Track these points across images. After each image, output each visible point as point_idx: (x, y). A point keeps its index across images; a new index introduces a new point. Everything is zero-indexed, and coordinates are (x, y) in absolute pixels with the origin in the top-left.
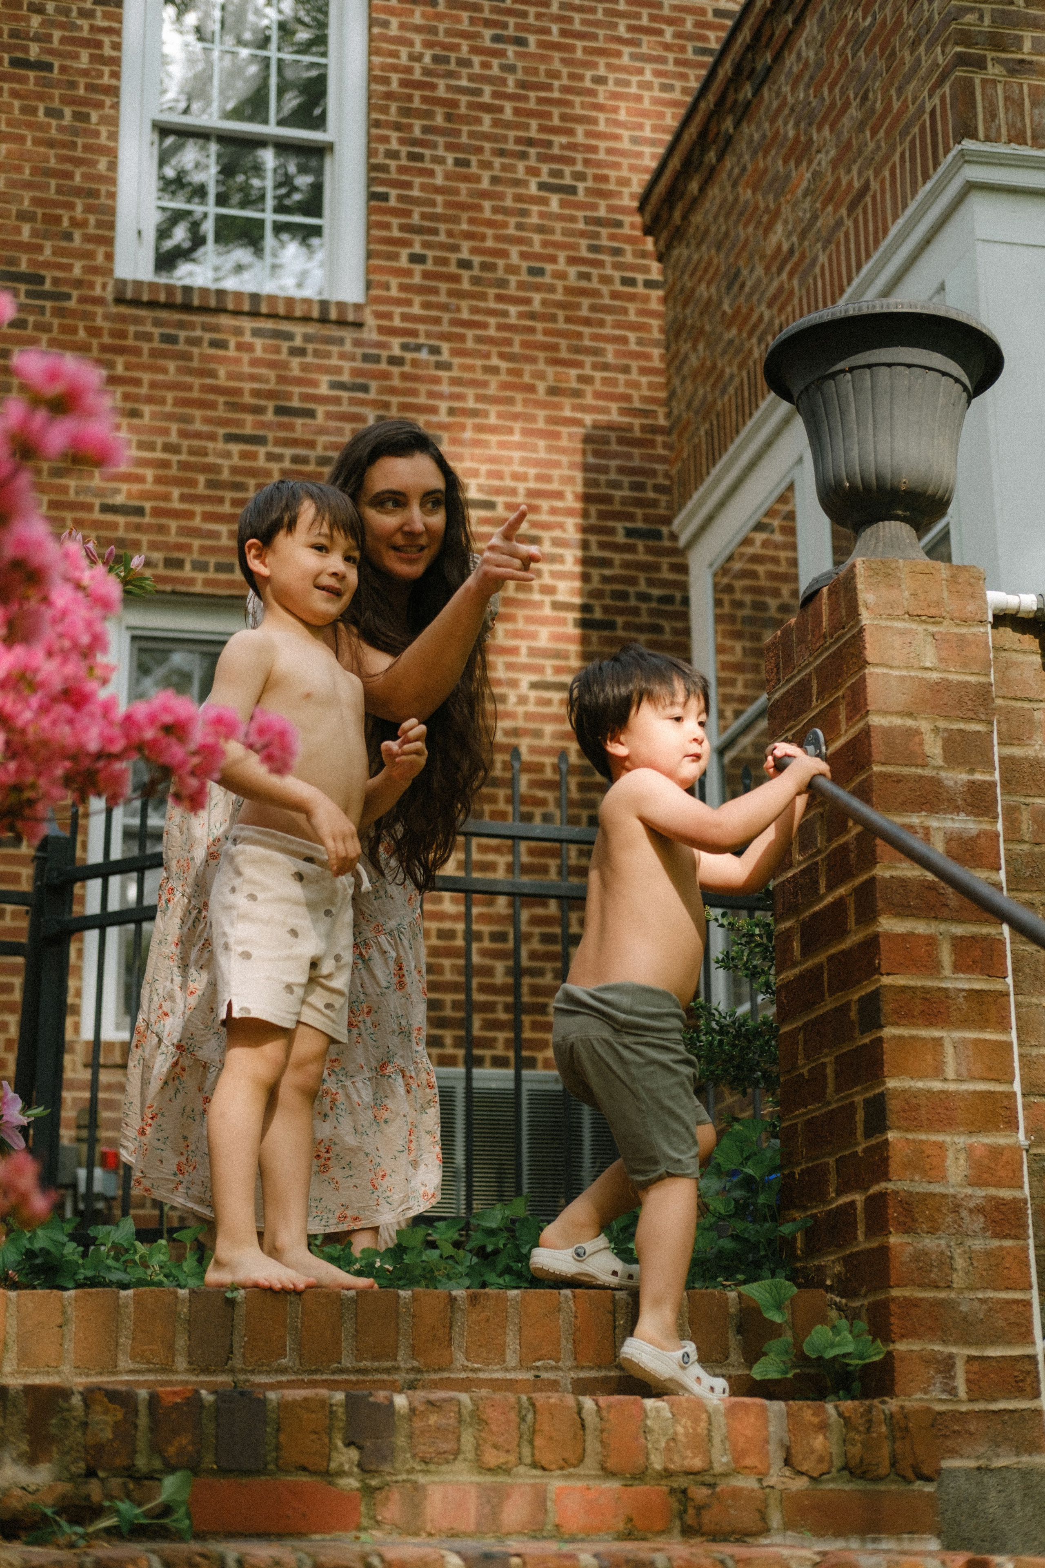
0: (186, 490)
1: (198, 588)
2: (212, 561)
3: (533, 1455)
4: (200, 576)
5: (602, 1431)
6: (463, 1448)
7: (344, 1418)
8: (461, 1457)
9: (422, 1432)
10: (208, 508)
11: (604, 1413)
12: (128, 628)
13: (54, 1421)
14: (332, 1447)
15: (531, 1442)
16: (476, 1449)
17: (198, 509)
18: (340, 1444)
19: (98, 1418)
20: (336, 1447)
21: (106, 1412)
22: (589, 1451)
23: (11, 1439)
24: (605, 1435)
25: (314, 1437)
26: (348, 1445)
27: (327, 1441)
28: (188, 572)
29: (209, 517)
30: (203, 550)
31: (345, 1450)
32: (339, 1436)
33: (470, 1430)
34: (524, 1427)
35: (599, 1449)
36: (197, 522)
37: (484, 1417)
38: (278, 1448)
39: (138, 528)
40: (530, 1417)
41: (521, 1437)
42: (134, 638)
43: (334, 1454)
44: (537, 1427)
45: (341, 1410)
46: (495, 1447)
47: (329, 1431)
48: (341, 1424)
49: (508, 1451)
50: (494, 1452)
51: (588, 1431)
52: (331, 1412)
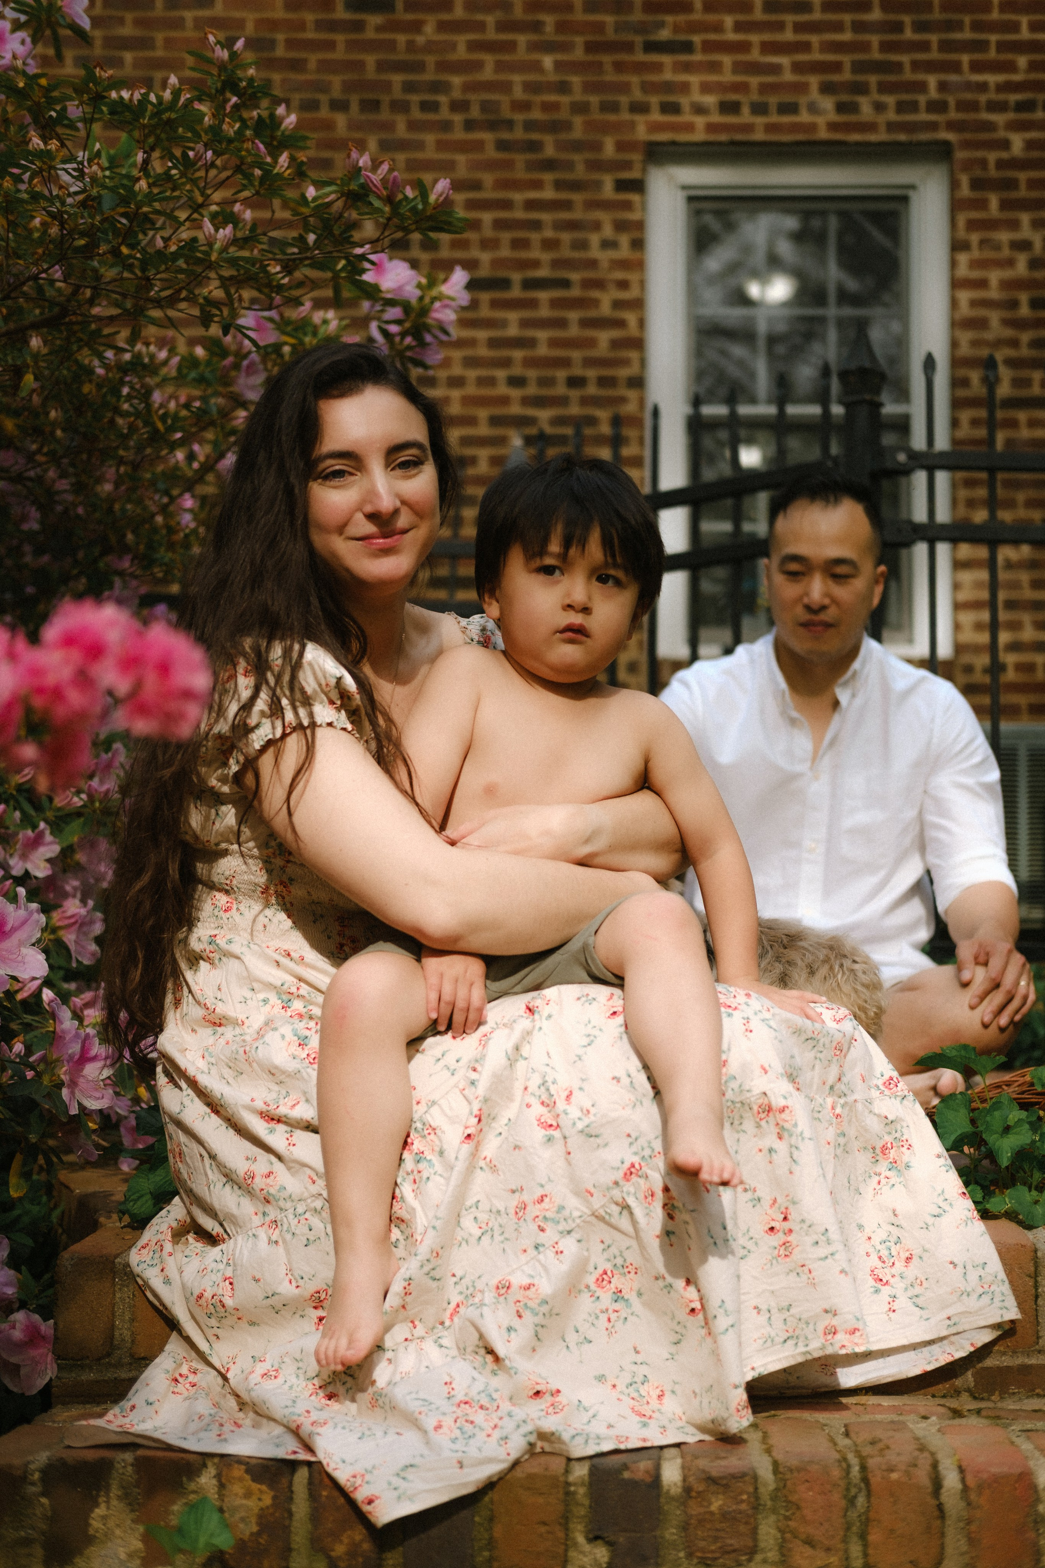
0: (741, 17)
1: (759, 136)
2: (773, 100)
3: (866, 1555)
4: (760, 120)
5: (969, 1522)
6: (762, 1545)
7: (587, 1502)
8: (758, 1557)
9: (700, 1521)
10: (767, 37)
11: (973, 1496)
12: (684, 188)
13: (175, 1508)
14: (568, 1543)
15: (863, 1536)
16: (781, 1547)
17: (755, 38)
18: (581, 1539)
19: (239, 1502)
20: (575, 1544)
21: (248, 1495)
22: (949, 1550)
23: (118, 1532)
24: (973, 1527)
25: (543, 1529)
26: (594, 1538)
27: (561, 1535)
28: (746, 116)
29: (768, 48)
30: (764, 88)
31: (587, 1547)
32: (580, 1527)
33: (772, 1518)
34: (853, 1515)
35: (965, 1548)
36: (755, 55)
37: (794, 1498)
38: (491, 1544)
39: (687, 67)
40: (861, 1500)
41: (848, 1529)
42: (691, 199)
43: (572, 1554)
44: (872, 1515)
45: (582, 1491)
46: (809, 1542)
47: (565, 1521)
48: (582, 1512)
49: (828, 1550)
50: (808, 1551)
51: (948, 1522)
52: (567, 1493)
